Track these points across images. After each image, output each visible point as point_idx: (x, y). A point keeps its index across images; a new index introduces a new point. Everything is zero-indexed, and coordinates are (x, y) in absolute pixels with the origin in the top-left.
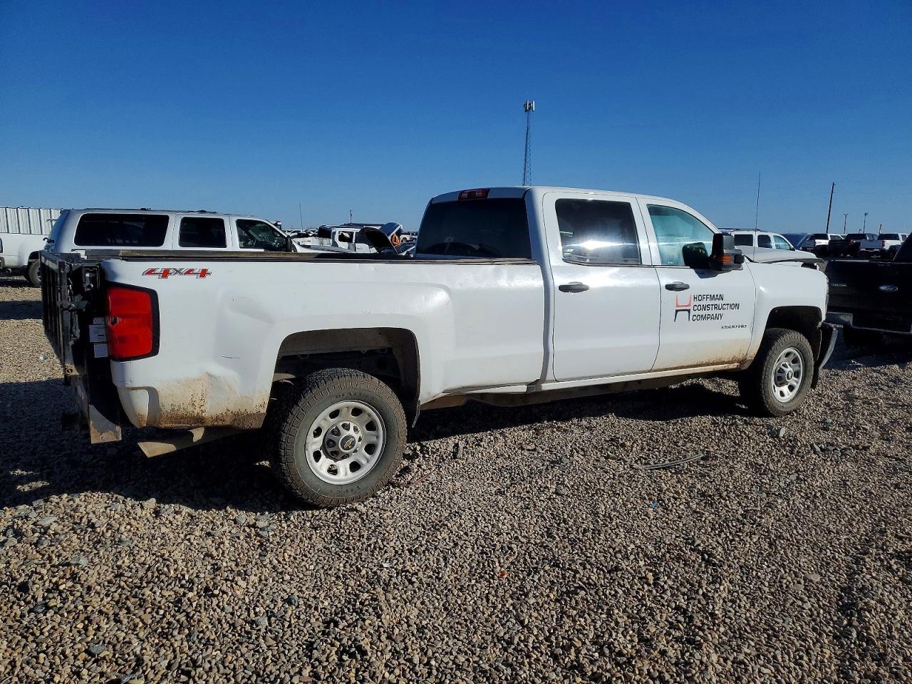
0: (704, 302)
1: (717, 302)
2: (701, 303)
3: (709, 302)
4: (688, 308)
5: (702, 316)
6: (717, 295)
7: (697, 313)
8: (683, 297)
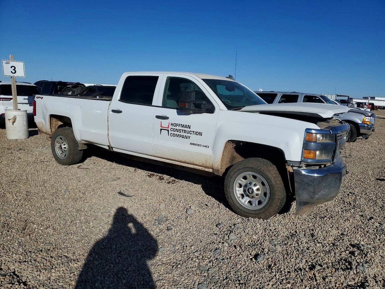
0: (178, 128)
1: (186, 129)
2: (176, 128)
3: (180, 128)
4: (167, 129)
5: (176, 134)
6: (186, 125)
7: (173, 132)
8: (165, 123)
